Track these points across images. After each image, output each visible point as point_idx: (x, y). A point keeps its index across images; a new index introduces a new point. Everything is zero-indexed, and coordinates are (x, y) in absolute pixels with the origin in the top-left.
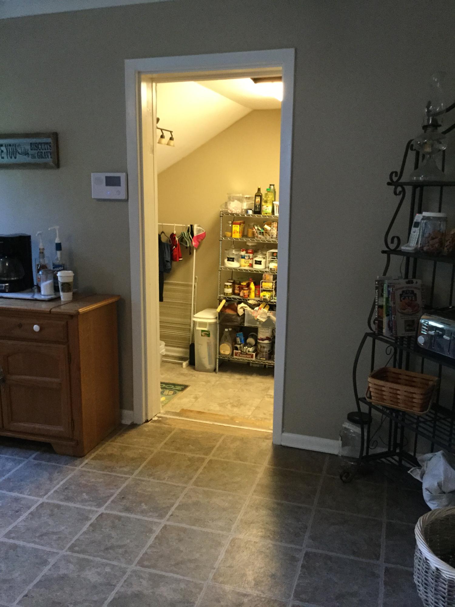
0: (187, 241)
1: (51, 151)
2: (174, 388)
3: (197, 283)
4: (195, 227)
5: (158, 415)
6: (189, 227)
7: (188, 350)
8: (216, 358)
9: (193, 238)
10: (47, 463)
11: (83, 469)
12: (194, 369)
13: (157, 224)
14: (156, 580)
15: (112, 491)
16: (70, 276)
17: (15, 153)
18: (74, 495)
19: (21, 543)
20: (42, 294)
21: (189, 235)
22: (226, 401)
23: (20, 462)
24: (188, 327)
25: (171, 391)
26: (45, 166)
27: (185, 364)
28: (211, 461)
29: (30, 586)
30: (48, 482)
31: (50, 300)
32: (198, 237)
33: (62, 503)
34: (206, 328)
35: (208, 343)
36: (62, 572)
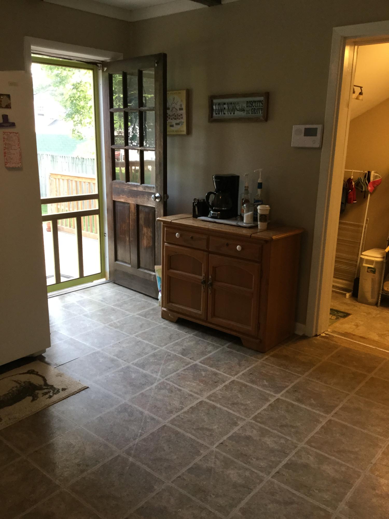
0: (363, 186)
1: (262, 108)
2: (337, 314)
3: (368, 224)
4: (373, 173)
5: (327, 333)
6: (366, 173)
7: (353, 284)
8: (379, 294)
9: (369, 183)
10: (237, 352)
11: (265, 362)
12: (357, 301)
13: (344, 170)
14: (322, 460)
15: (287, 384)
16: (267, 210)
17: (234, 110)
18: (257, 380)
19: (218, 405)
20: (244, 222)
21: (365, 180)
22: (386, 333)
23: (217, 347)
24: (354, 263)
25: (334, 316)
26: (256, 120)
27: (348, 295)
28: (372, 379)
29: (225, 438)
30: (238, 366)
31: (250, 228)
32: (374, 182)
33: (248, 384)
34: (372, 265)
35: (372, 279)
36: (248, 433)
